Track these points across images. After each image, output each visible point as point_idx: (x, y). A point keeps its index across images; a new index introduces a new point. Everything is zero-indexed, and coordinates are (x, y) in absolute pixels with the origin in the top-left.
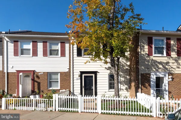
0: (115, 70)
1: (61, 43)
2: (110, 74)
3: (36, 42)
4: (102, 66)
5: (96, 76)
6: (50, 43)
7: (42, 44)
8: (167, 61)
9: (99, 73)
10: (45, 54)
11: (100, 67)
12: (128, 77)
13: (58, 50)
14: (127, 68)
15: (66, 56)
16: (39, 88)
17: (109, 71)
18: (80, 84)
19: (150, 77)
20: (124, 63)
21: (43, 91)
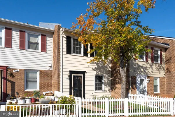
0: (124, 72)
1: (42, 35)
2: (96, 74)
3: (11, 29)
4: (90, 66)
5: (85, 77)
6: (28, 34)
7: (19, 33)
8: (146, 65)
9: (87, 73)
10: (22, 47)
11: (88, 67)
12: (110, 79)
13: (37, 44)
14: (110, 69)
15: (47, 51)
16: (13, 90)
17: (95, 72)
18: (69, 84)
19: (136, 80)
20: (107, 65)
21: (18, 94)
